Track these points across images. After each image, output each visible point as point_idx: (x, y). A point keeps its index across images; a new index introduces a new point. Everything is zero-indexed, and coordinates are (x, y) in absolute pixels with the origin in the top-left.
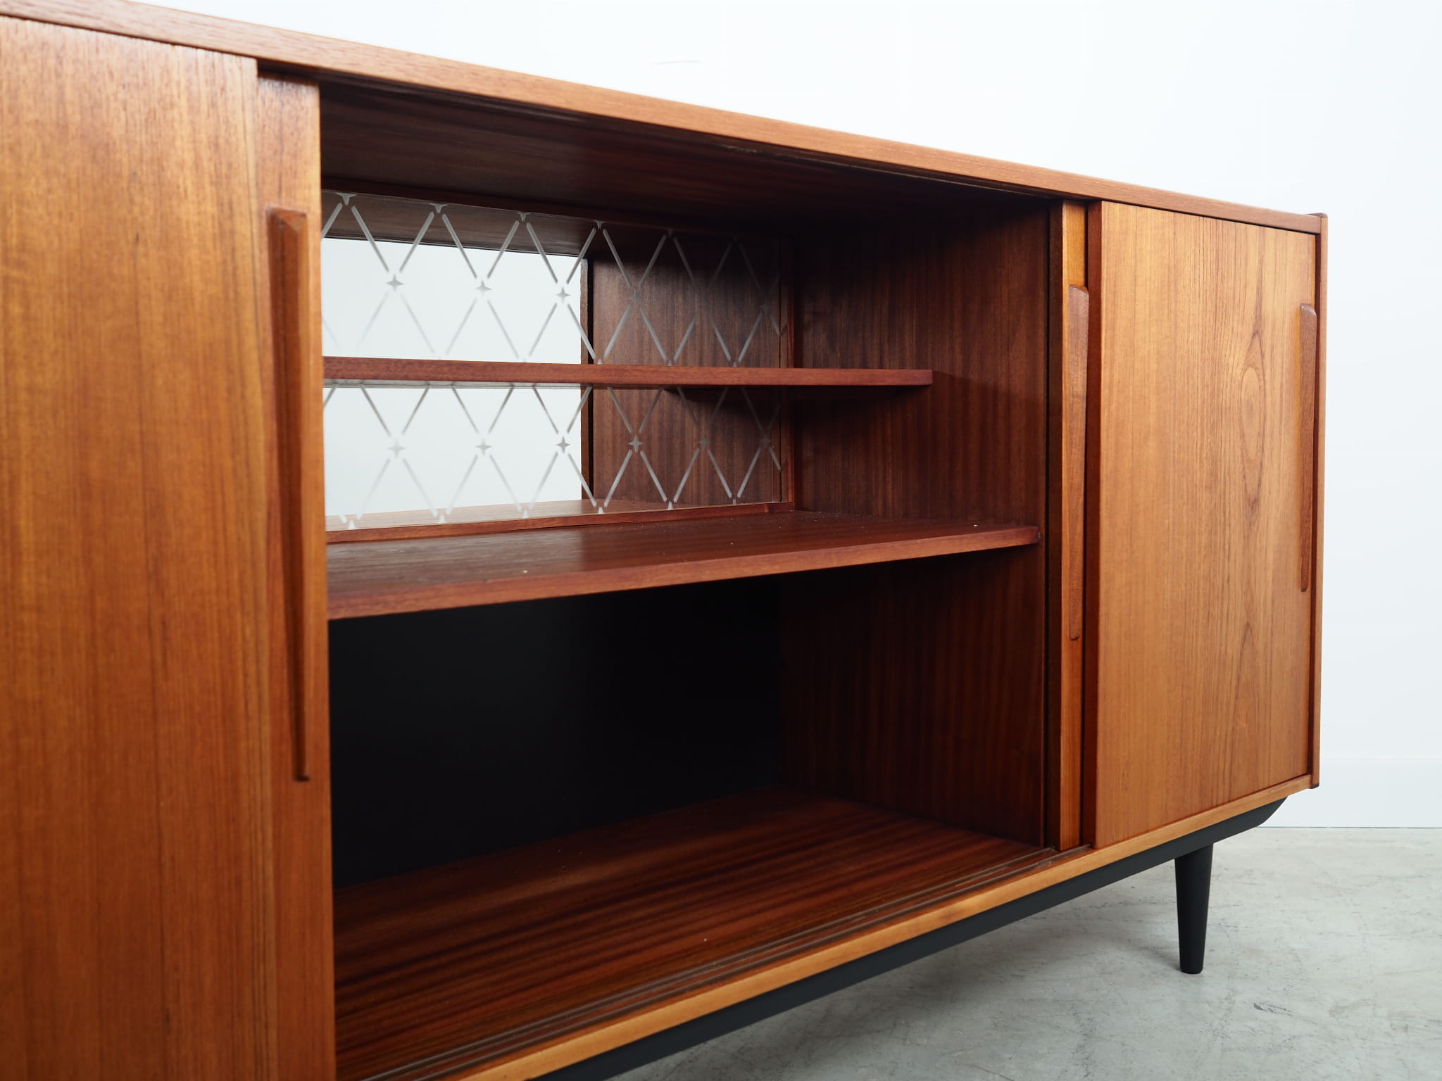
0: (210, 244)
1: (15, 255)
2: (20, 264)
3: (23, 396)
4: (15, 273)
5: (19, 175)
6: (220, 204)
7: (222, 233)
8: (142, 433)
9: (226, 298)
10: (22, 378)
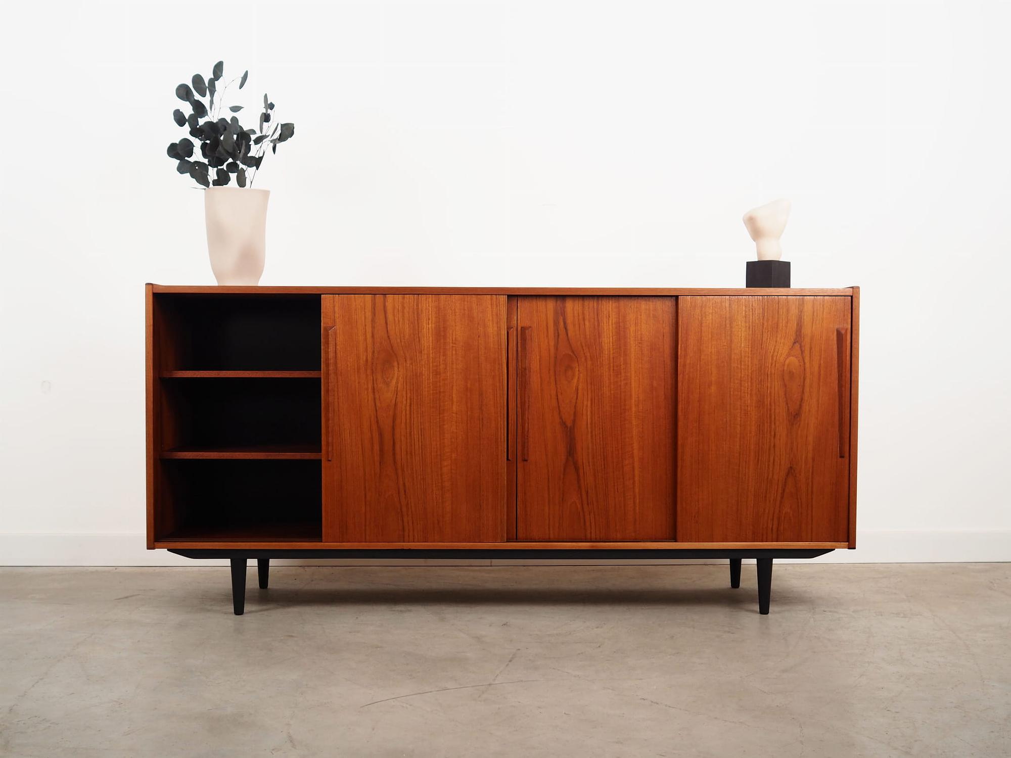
0: (495, 337)
1: (454, 342)
2: (455, 344)
3: (455, 370)
4: (454, 345)
5: (456, 326)
6: (498, 327)
7: (498, 334)
8: (479, 378)
9: (499, 349)
10: (454, 367)
